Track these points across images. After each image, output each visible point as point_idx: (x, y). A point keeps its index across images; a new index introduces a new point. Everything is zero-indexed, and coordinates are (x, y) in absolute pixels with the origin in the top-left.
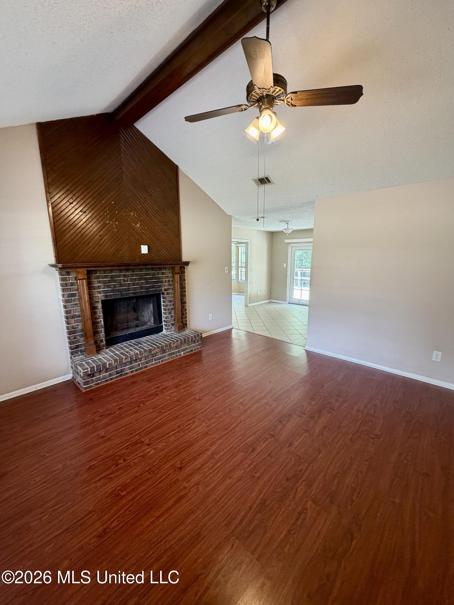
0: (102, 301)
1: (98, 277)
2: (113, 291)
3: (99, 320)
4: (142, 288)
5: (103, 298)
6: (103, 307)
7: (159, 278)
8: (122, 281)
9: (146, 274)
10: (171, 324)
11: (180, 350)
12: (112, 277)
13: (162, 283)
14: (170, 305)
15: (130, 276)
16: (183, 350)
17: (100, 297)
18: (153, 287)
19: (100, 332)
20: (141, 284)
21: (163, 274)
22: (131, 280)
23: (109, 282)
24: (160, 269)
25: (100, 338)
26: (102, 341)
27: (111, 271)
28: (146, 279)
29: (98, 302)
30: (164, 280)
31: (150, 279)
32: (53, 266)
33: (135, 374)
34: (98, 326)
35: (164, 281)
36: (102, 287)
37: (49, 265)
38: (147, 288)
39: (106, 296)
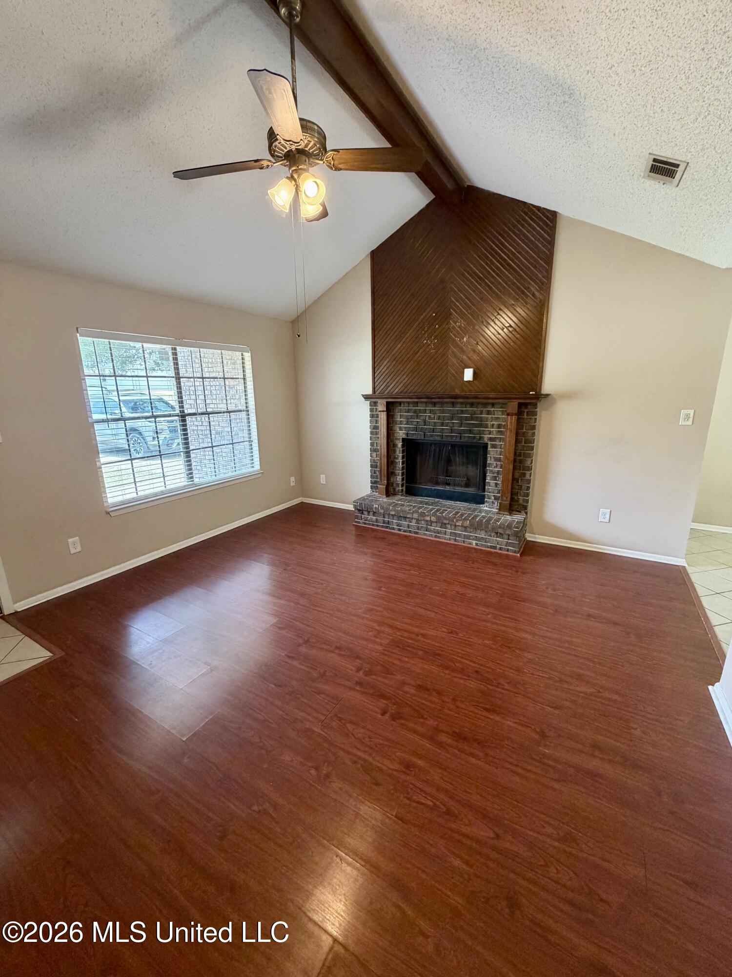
0: (403, 440)
1: (401, 411)
2: (416, 429)
3: (397, 461)
4: (452, 431)
5: (404, 436)
6: (403, 446)
7: (481, 419)
8: (427, 417)
9: (462, 412)
10: (494, 496)
11: (471, 536)
12: (415, 411)
13: (487, 428)
14: (495, 465)
15: (437, 412)
16: (476, 539)
17: (401, 434)
18: (470, 432)
19: (397, 474)
20: (452, 425)
21: (489, 413)
22: (439, 418)
23: (412, 417)
24: (485, 405)
25: (396, 481)
26: (398, 485)
27: (416, 404)
28: (461, 419)
29: (399, 439)
30: (490, 423)
31: (466, 419)
32: (366, 397)
33: (401, 534)
34: (396, 467)
35: (489, 426)
36: (405, 423)
37: (363, 395)
38: (461, 433)
39: (407, 434)
